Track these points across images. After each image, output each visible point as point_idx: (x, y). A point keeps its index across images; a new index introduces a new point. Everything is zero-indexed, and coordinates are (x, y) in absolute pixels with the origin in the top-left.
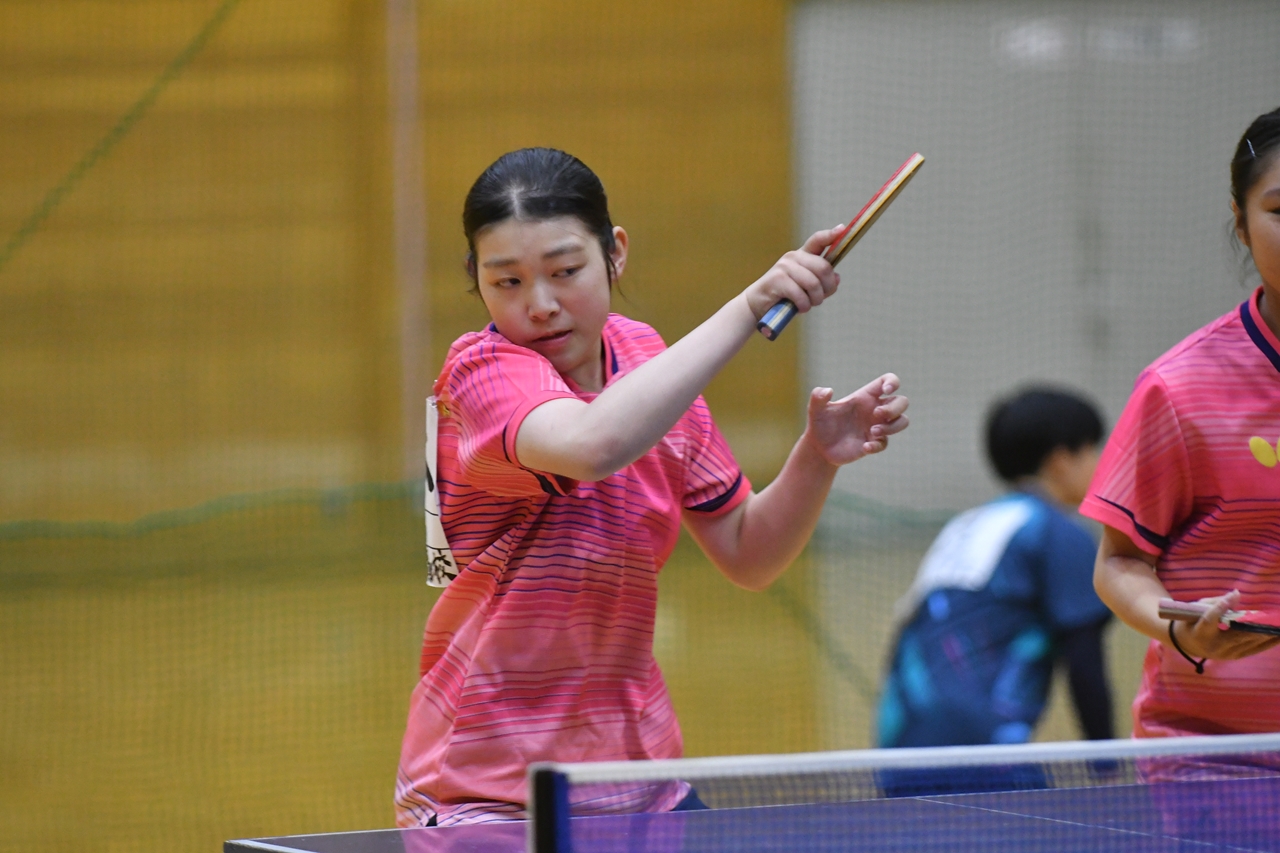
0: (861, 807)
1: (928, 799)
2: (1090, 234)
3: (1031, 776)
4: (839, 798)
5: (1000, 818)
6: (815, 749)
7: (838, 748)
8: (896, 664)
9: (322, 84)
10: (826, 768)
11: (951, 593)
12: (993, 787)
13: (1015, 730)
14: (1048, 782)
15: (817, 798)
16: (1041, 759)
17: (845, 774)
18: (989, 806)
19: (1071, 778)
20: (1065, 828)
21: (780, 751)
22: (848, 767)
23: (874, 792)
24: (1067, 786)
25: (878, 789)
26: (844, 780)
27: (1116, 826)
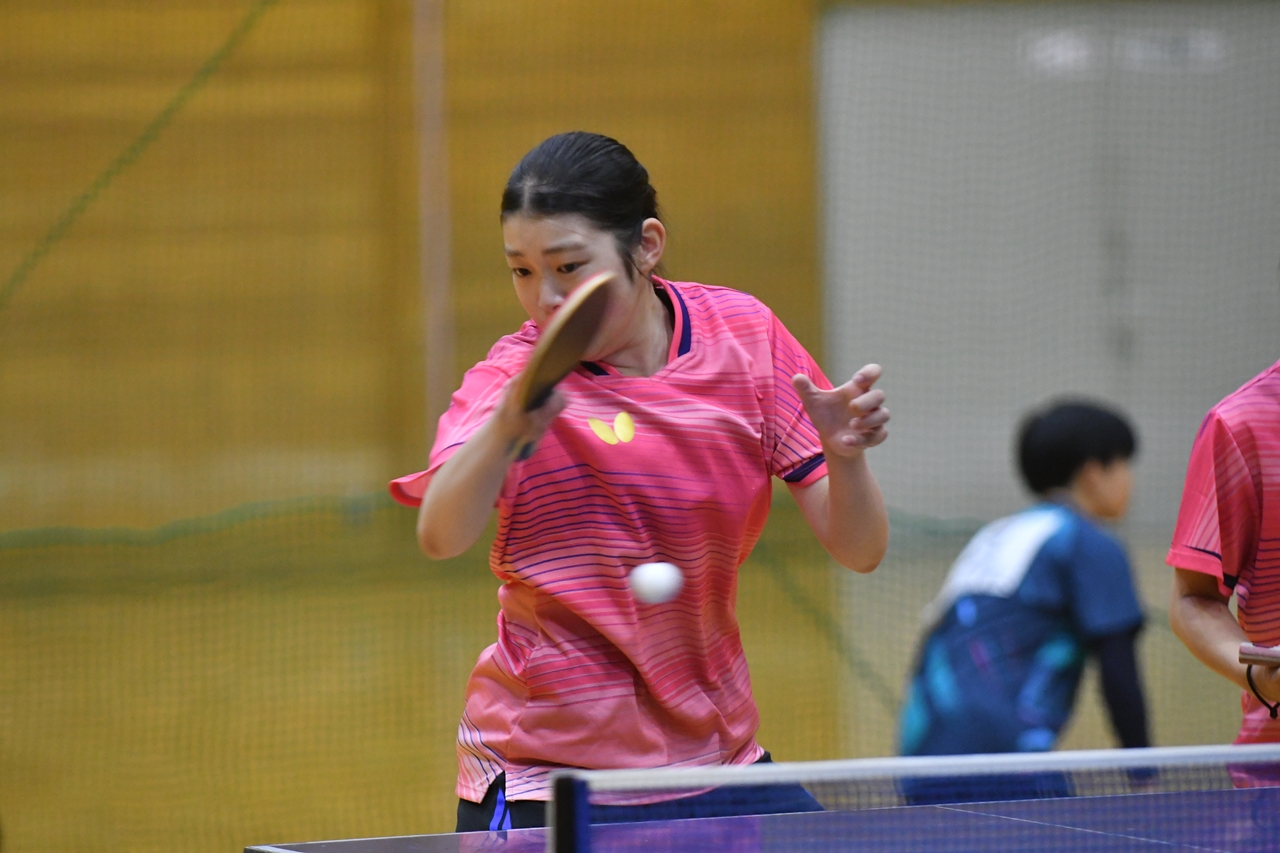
0: (880, 815)
1: (949, 807)
2: (1115, 243)
3: (1055, 784)
4: (859, 806)
5: (1020, 827)
6: (836, 756)
7: (860, 756)
8: (921, 671)
9: (349, 93)
10: (847, 776)
11: (980, 599)
12: (1013, 796)
13: (1039, 737)
14: (1069, 791)
15: (837, 805)
16: (1062, 768)
17: (865, 782)
18: (1009, 814)
19: (1092, 786)
20: (1084, 836)
21: (801, 758)
22: (869, 775)
23: (895, 799)
24: (1088, 794)
25: (899, 796)
26: (864, 788)
27: (1136, 834)
